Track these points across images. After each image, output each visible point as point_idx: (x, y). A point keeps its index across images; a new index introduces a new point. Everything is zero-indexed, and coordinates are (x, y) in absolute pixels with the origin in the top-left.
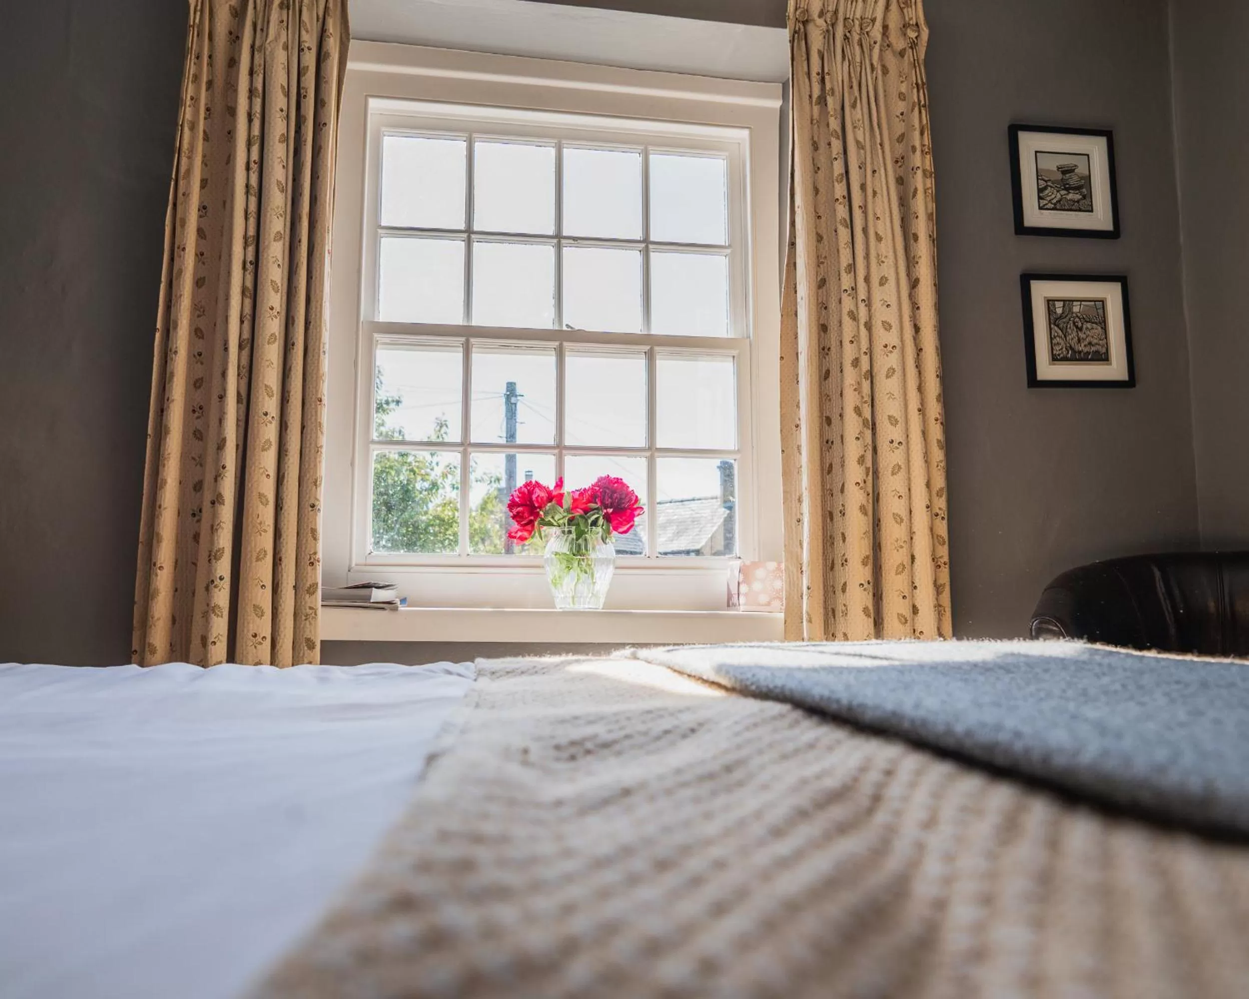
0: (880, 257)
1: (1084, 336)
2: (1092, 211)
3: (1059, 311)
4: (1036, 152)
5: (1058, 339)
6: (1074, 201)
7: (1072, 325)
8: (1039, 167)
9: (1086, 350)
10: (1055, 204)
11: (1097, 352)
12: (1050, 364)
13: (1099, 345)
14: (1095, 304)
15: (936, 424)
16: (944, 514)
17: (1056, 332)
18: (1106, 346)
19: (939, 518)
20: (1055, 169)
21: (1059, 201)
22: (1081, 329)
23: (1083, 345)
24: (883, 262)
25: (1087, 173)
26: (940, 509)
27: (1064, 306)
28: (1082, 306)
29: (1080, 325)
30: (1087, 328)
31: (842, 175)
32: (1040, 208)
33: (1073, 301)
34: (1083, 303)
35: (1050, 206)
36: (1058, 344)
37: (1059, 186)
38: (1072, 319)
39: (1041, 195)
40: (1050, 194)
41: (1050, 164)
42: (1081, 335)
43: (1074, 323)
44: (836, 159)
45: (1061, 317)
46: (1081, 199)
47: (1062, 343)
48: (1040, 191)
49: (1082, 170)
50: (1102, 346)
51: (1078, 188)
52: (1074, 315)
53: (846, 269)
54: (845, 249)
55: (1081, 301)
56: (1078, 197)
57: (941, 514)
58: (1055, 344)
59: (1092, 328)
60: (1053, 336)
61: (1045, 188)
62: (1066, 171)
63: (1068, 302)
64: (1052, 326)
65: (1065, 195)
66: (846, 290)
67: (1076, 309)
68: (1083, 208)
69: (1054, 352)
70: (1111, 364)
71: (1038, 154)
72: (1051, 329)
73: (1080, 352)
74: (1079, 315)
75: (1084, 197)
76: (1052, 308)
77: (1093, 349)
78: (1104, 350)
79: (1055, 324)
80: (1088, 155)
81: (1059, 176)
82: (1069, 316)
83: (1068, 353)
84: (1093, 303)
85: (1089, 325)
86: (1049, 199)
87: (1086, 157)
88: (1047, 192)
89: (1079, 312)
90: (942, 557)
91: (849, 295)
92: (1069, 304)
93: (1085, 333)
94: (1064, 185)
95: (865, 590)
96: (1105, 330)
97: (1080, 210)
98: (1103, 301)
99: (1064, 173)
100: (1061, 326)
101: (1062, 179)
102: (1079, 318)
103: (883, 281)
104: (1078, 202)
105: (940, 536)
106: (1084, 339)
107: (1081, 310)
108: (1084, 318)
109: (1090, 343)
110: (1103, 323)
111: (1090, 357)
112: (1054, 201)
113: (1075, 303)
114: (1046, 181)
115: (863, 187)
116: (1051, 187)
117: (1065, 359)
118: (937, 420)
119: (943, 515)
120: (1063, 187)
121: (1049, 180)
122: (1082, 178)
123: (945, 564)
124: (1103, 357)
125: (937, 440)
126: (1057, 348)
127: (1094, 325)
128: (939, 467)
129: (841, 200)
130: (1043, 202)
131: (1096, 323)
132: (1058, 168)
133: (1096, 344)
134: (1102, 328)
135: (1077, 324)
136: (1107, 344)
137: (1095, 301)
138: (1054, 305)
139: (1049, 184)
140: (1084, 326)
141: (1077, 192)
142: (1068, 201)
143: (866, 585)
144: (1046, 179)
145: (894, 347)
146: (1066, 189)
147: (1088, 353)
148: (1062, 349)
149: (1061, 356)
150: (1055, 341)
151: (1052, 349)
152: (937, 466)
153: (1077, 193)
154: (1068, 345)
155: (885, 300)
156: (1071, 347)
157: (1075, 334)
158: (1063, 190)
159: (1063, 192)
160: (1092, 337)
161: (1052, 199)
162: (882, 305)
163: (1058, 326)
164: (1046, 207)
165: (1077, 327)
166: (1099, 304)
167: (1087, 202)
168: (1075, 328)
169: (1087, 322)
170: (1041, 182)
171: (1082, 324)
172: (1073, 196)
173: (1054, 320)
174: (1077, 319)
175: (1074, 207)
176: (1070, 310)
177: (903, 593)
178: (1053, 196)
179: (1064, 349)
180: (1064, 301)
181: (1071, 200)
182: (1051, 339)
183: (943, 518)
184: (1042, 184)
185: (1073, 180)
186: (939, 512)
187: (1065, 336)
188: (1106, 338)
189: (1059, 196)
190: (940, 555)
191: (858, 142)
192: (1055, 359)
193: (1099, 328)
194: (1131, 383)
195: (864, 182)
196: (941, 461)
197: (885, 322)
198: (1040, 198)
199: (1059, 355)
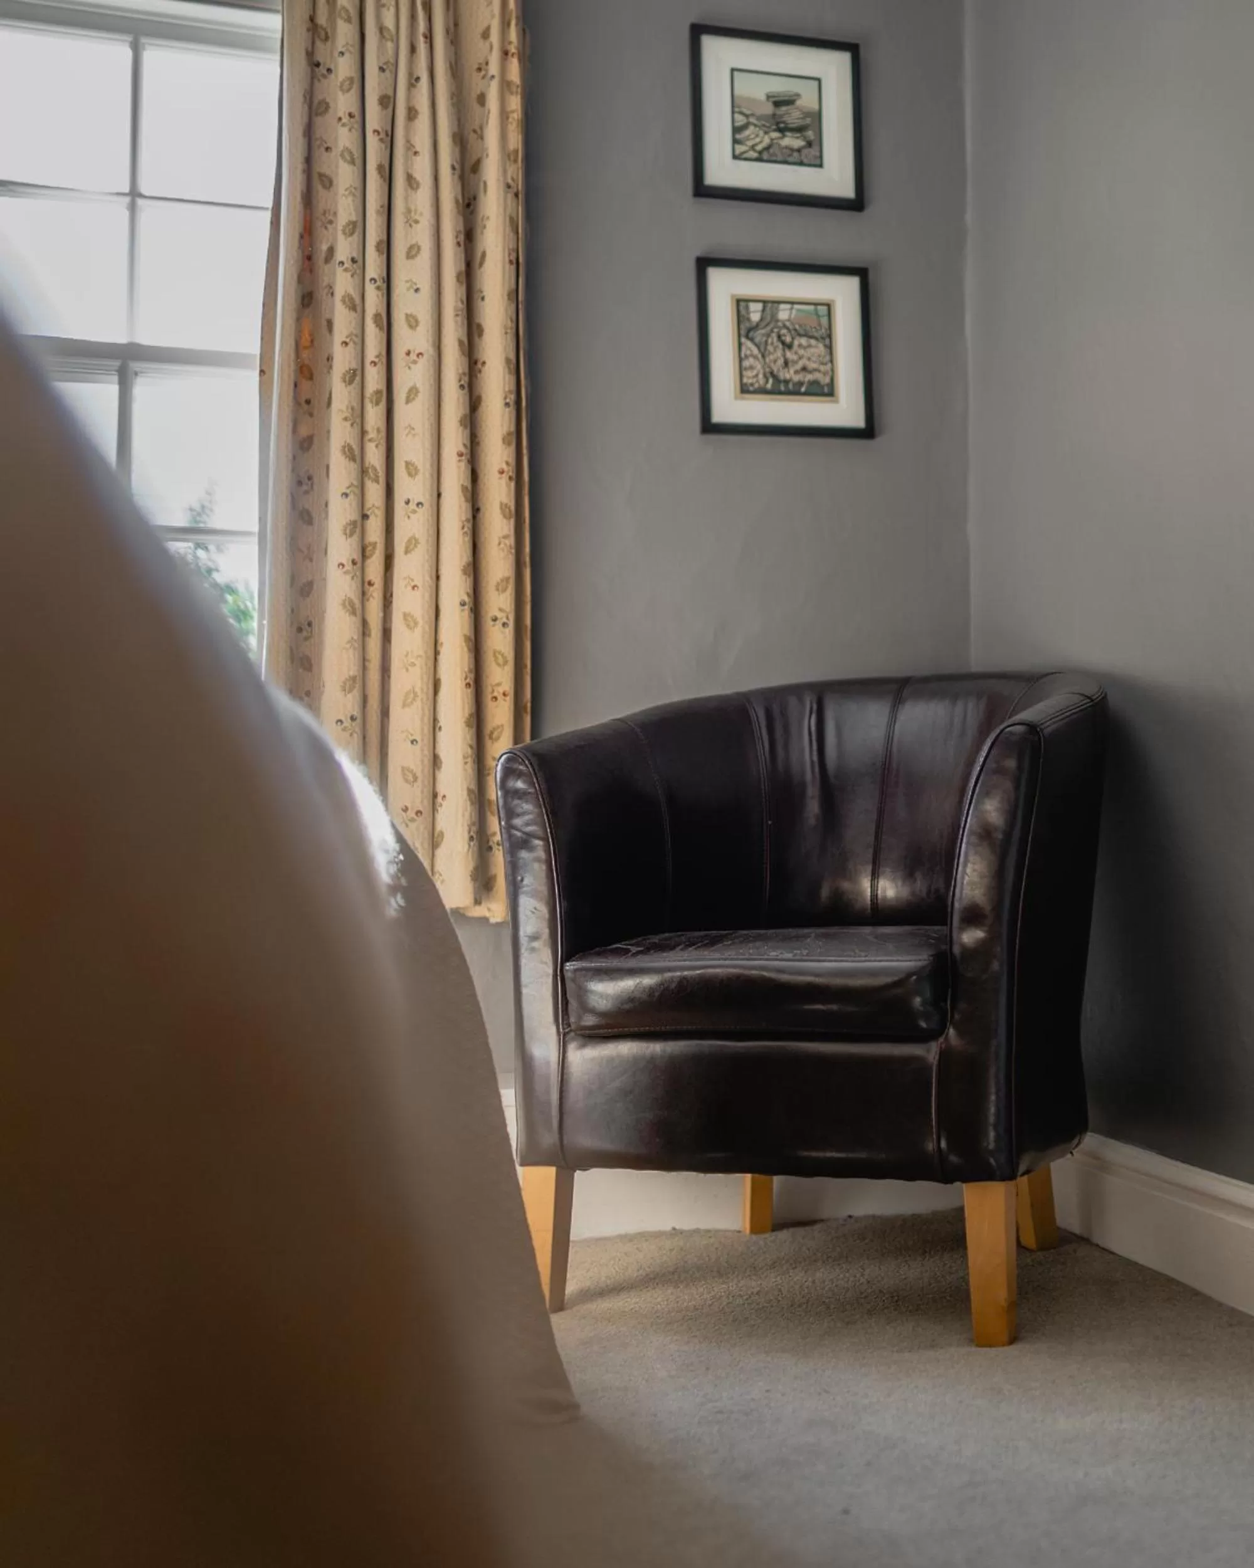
0: (413, 214)
1: (795, 357)
2: (821, 166)
3: (755, 317)
4: (733, 70)
5: (751, 360)
6: (792, 150)
7: (775, 339)
8: (736, 92)
9: (796, 378)
10: (760, 152)
11: (815, 383)
12: (736, 398)
13: (819, 371)
14: (816, 310)
15: (500, 478)
16: (507, 618)
17: (750, 349)
18: (830, 373)
19: (499, 623)
20: (763, 98)
21: (767, 148)
22: (790, 346)
23: (792, 371)
24: (417, 222)
25: (816, 107)
26: (501, 610)
27: (764, 310)
28: (794, 312)
29: (788, 339)
30: (800, 346)
31: (351, 79)
32: (735, 157)
33: (779, 302)
34: (796, 306)
35: (755, 155)
36: (751, 368)
37: (768, 125)
38: (776, 330)
39: (738, 136)
40: (752, 136)
41: (757, 90)
42: (789, 355)
43: (779, 337)
44: (342, 53)
45: (757, 327)
46: (804, 147)
47: (759, 367)
48: (736, 130)
49: (807, 100)
50: (825, 374)
51: (800, 130)
52: (780, 324)
53: (345, 227)
54: (346, 197)
55: (793, 303)
56: (798, 143)
57: (501, 618)
58: (746, 369)
59: (810, 346)
60: (743, 355)
61: (745, 127)
62: (781, 102)
63: (769, 304)
64: (743, 340)
65: (776, 139)
66: (342, 263)
67: (783, 314)
68: (805, 161)
69: (745, 380)
70: (837, 402)
71: (736, 73)
72: (740, 345)
73: (786, 382)
74: (788, 324)
75: (810, 144)
76: (743, 312)
77: (809, 377)
78: (827, 380)
79: (747, 337)
80: (819, 80)
81: (769, 109)
82: (772, 326)
83: (767, 382)
84: (812, 308)
85: (804, 341)
86: (750, 143)
87: (816, 83)
88: (747, 133)
89: (789, 320)
90: (499, 684)
91: (346, 270)
92: (772, 307)
93: (796, 353)
94: (777, 124)
95: (344, 730)
96: (830, 348)
97: (801, 163)
98: (829, 306)
99: (777, 104)
100: (757, 340)
101: (774, 115)
102: (788, 328)
103: (412, 252)
104: (799, 150)
105: (500, 653)
106: (795, 362)
107: (793, 316)
108: (795, 330)
109: (804, 369)
110: (828, 339)
111: (803, 389)
112: (759, 148)
113: (782, 306)
114: (747, 116)
115: (387, 102)
116: (755, 126)
117: (763, 391)
118: (502, 472)
119: (505, 620)
120: (774, 127)
121: (753, 115)
122: (807, 114)
123: (504, 694)
124: (826, 391)
125: (501, 504)
126: (749, 373)
127: (813, 342)
128: (502, 546)
129: (344, 120)
130: (740, 149)
131: (816, 339)
132: (768, 97)
133: (816, 370)
134: (825, 346)
135: (783, 338)
136: (833, 370)
137: (816, 304)
138: (747, 308)
139: (752, 120)
140: (796, 343)
141: (798, 135)
142: (781, 148)
143: (347, 723)
144: (748, 112)
145: (420, 354)
146: (780, 130)
147: (801, 384)
148: (757, 376)
149: (756, 386)
150: (746, 363)
151: (741, 376)
152: (499, 544)
153: (797, 138)
154: (768, 370)
155: (414, 280)
156: (772, 373)
157: (779, 353)
158: (775, 130)
159: (775, 135)
160: (809, 359)
161: (756, 145)
162: (408, 289)
163: (752, 340)
164: (745, 156)
165: (783, 343)
166: (823, 310)
167: (814, 152)
168: (781, 346)
169: (800, 335)
170: (738, 117)
171: (793, 339)
172: (792, 141)
173: (745, 330)
174: (784, 331)
175: (790, 159)
176: (774, 318)
177: (412, 735)
178: (758, 140)
179: (761, 376)
180: (765, 302)
181: (786, 147)
182: (741, 360)
183: (504, 625)
184: (740, 120)
185: (793, 117)
186: (499, 615)
187: (763, 356)
188: (831, 361)
189: (767, 141)
190: (497, 681)
191: (381, 29)
192: (745, 390)
193: (821, 346)
194: (868, 432)
195: (390, 93)
196: (505, 537)
197: (411, 315)
198: (735, 141)
199: (752, 385)
